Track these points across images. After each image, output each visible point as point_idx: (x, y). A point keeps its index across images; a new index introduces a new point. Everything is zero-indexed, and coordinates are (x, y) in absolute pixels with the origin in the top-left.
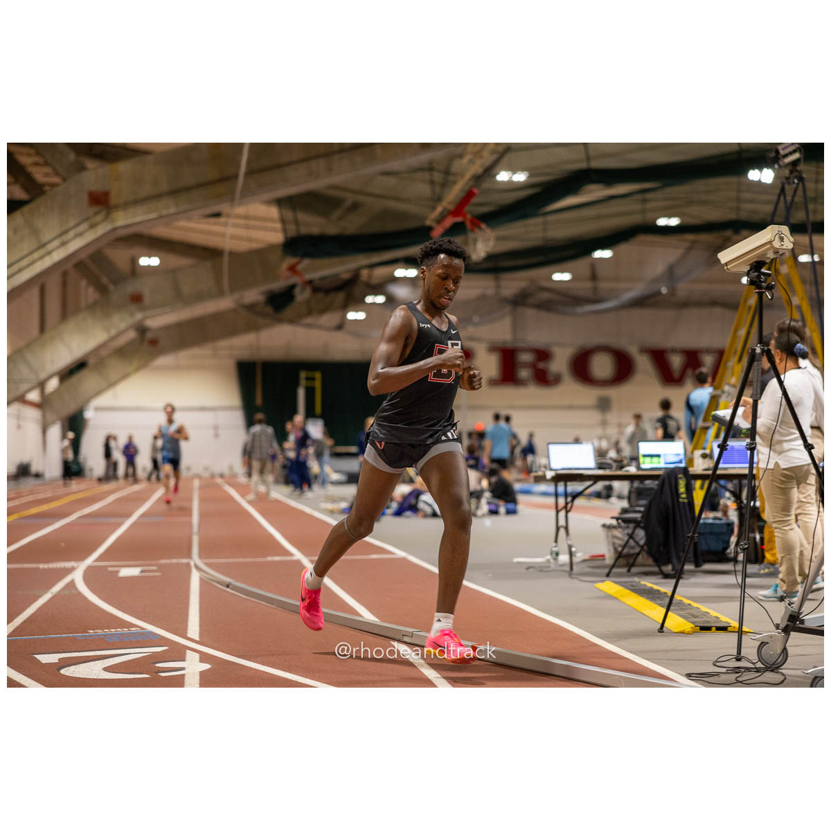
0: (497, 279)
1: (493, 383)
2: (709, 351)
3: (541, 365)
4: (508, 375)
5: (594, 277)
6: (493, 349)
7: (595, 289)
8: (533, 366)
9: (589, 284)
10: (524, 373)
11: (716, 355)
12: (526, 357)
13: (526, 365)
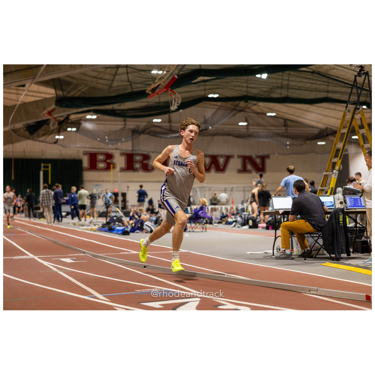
0: (125, 121)
1: (122, 170)
2: (222, 156)
3: (145, 162)
4: (130, 166)
5: (170, 121)
6: (122, 154)
7: (170, 126)
8: (142, 162)
9: (168, 124)
10: (137, 166)
11: (226, 158)
12: (138, 158)
13: (137, 162)
